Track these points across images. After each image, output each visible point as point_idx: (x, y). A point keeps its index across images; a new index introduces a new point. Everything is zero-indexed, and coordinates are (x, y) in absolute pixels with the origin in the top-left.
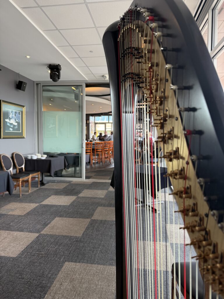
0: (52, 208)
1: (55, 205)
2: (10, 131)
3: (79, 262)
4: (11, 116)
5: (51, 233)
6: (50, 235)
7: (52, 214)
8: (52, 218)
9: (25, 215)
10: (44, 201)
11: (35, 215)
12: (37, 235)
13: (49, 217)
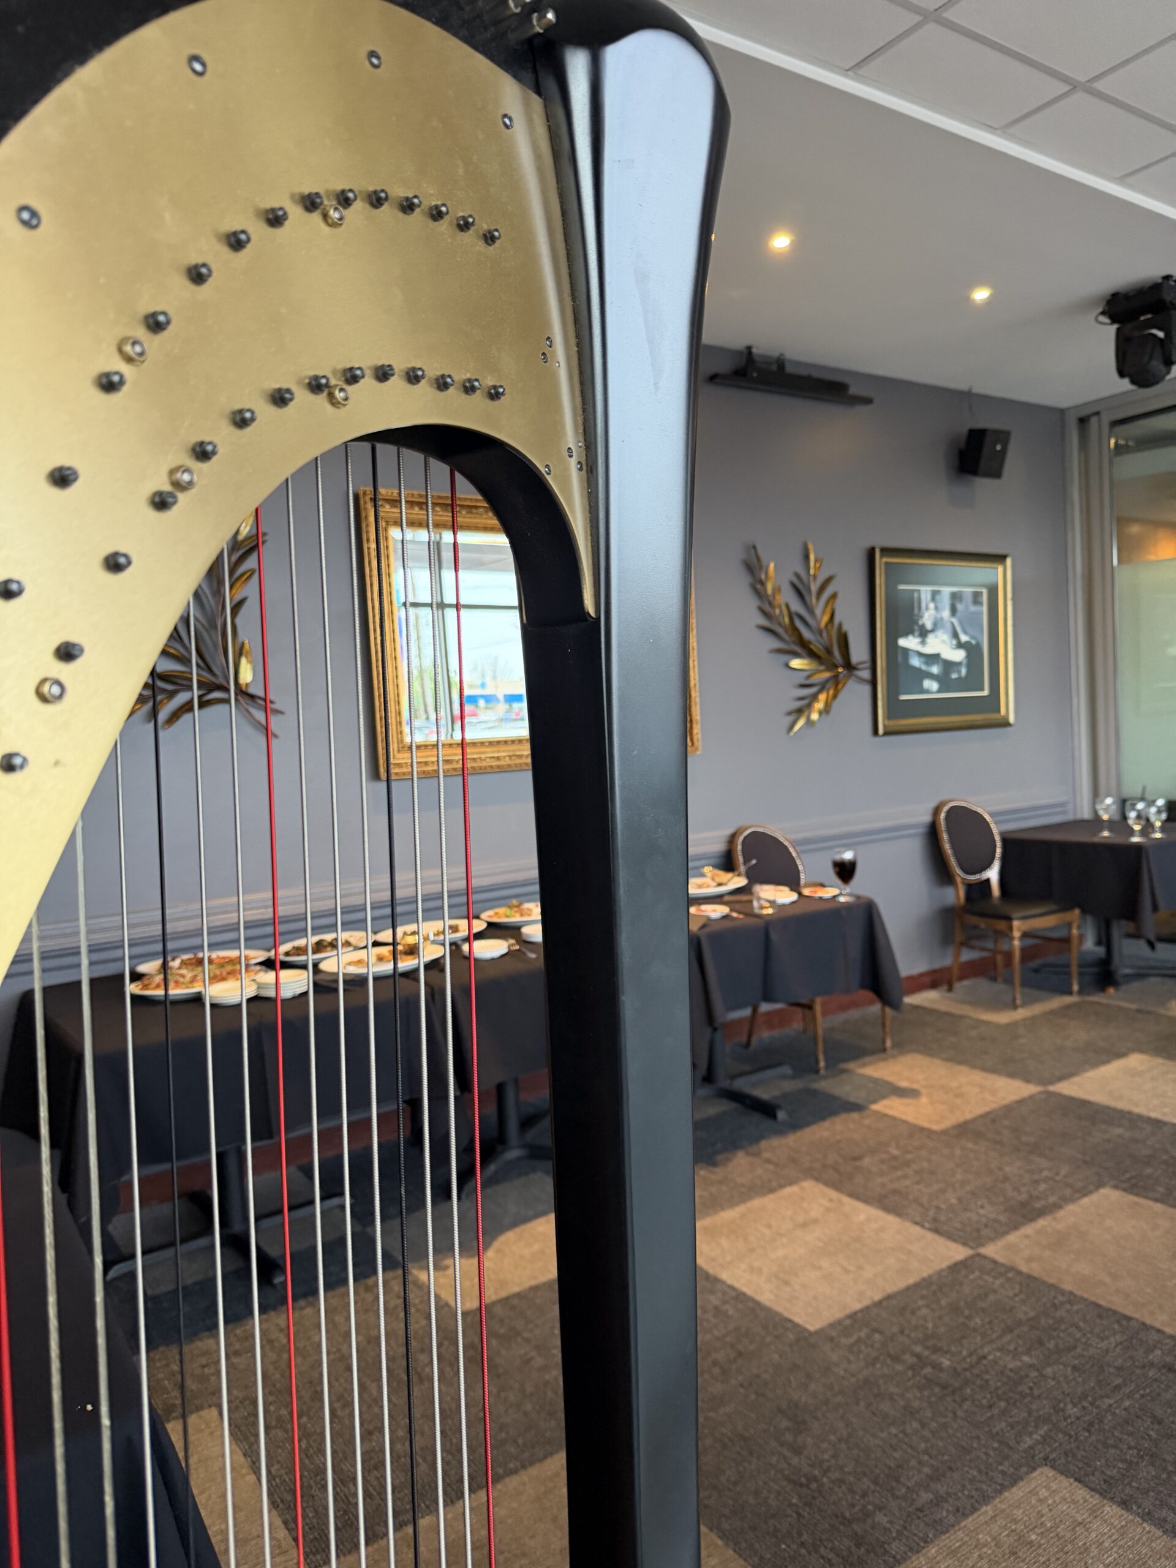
0: (1103, 1127)
1: (1129, 1113)
2: (928, 692)
3: (1124, 1504)
4: (927, 619)
5: (1035, 1269)
6: (1029, 1277)
7: (1085, 1162)
8: (1080, 1184)
9: (944, 1132)
10: (1076, 1079)
11: (996, 1142)
12: (958, 1252)
13: (1063, 1172)
